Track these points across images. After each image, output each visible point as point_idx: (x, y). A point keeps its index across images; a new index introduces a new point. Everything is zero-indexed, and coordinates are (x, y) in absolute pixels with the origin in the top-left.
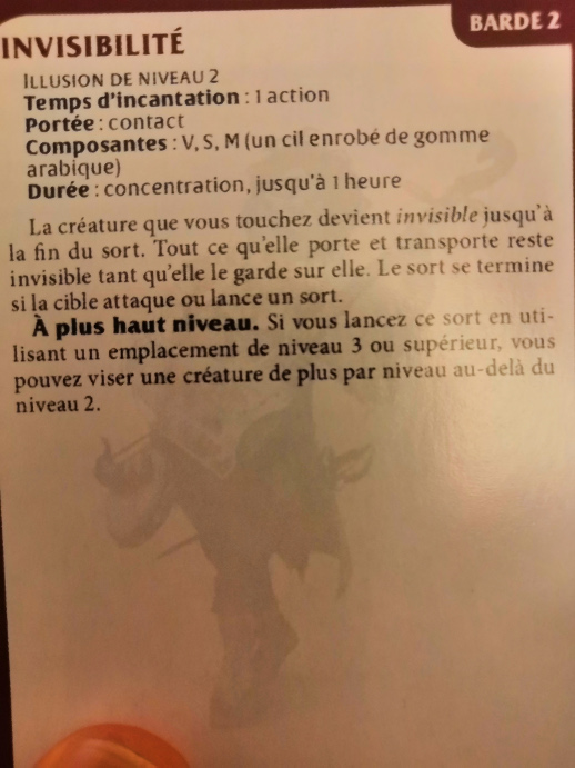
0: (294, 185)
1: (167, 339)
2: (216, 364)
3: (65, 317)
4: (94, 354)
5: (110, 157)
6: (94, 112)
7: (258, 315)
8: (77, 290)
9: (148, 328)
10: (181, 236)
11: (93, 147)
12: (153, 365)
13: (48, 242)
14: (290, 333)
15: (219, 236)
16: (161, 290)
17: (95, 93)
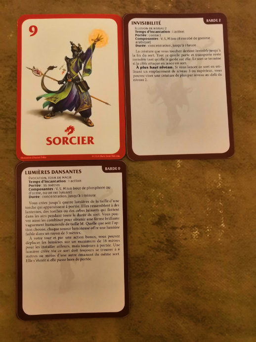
0: (179, 46)
1: (159, 69)
2: (167, 74)
3: (142, 66)
4: (146, 72)
5: (149, 41)
6: (147, 33)
7: (173, 66)
8: (144, 61)
9: (156, 68)
10: (161, 53)
11: (146, 39)
12: (156, 74)
13: (139, 54)
14: (179, 69)
15: (167, 53)
16: (158, 62)
17: (147, 30)
